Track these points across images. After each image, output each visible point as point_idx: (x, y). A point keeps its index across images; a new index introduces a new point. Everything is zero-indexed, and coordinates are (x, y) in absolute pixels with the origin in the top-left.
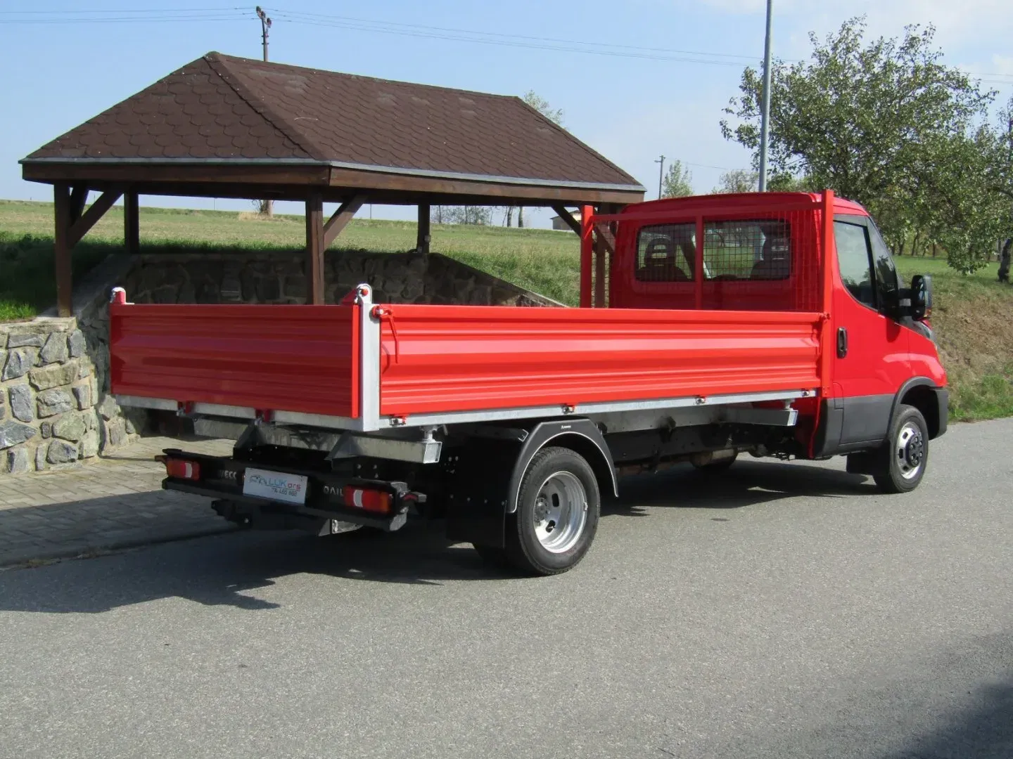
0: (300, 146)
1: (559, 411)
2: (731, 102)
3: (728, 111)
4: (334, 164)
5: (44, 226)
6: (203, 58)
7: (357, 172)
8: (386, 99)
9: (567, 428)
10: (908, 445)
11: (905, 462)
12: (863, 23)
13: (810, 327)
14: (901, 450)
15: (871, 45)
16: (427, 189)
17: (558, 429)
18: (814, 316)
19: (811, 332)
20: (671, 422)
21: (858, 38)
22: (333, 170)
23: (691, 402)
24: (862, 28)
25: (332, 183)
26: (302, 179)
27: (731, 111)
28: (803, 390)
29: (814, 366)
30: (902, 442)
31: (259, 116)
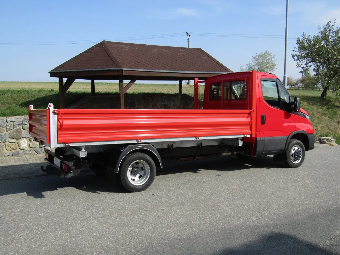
0: (116, 65)
1: (135, 142)
2: (295, 48)
3: (294, 51)
4: (124, 69)
5: (57, 88)
6: (101, 42)
7: (131, 71)
8: (155, 51)
9: (140, 147)
10: (295, 152)
11: (294, 158)
12: (335, 22)
13: (247, 114)
14: (292, 154)
15: (337, 28)
16: (155, 75)
17: (137, 147)
18: (248, 111)
19: (248, 116)
20: (201, 144)
21: (333, 26)
22: (123, 71)
23: (194, 139)
24: (334, 23)
25: (123, 74)
26: (116, 74)
27: (295, 51)
28: (244, 135)
29: (249, 127)
30: (293, 152)
31: (109, 57)
